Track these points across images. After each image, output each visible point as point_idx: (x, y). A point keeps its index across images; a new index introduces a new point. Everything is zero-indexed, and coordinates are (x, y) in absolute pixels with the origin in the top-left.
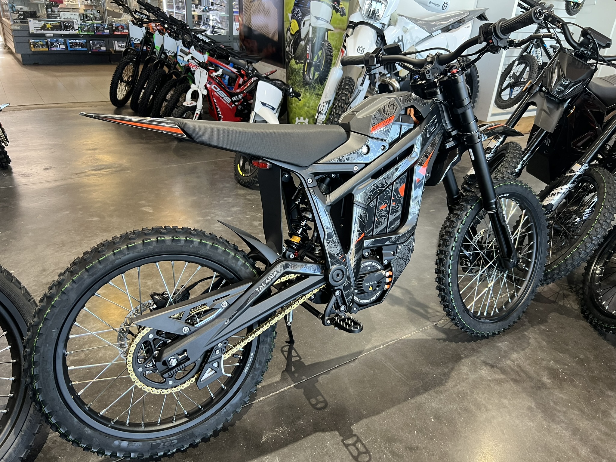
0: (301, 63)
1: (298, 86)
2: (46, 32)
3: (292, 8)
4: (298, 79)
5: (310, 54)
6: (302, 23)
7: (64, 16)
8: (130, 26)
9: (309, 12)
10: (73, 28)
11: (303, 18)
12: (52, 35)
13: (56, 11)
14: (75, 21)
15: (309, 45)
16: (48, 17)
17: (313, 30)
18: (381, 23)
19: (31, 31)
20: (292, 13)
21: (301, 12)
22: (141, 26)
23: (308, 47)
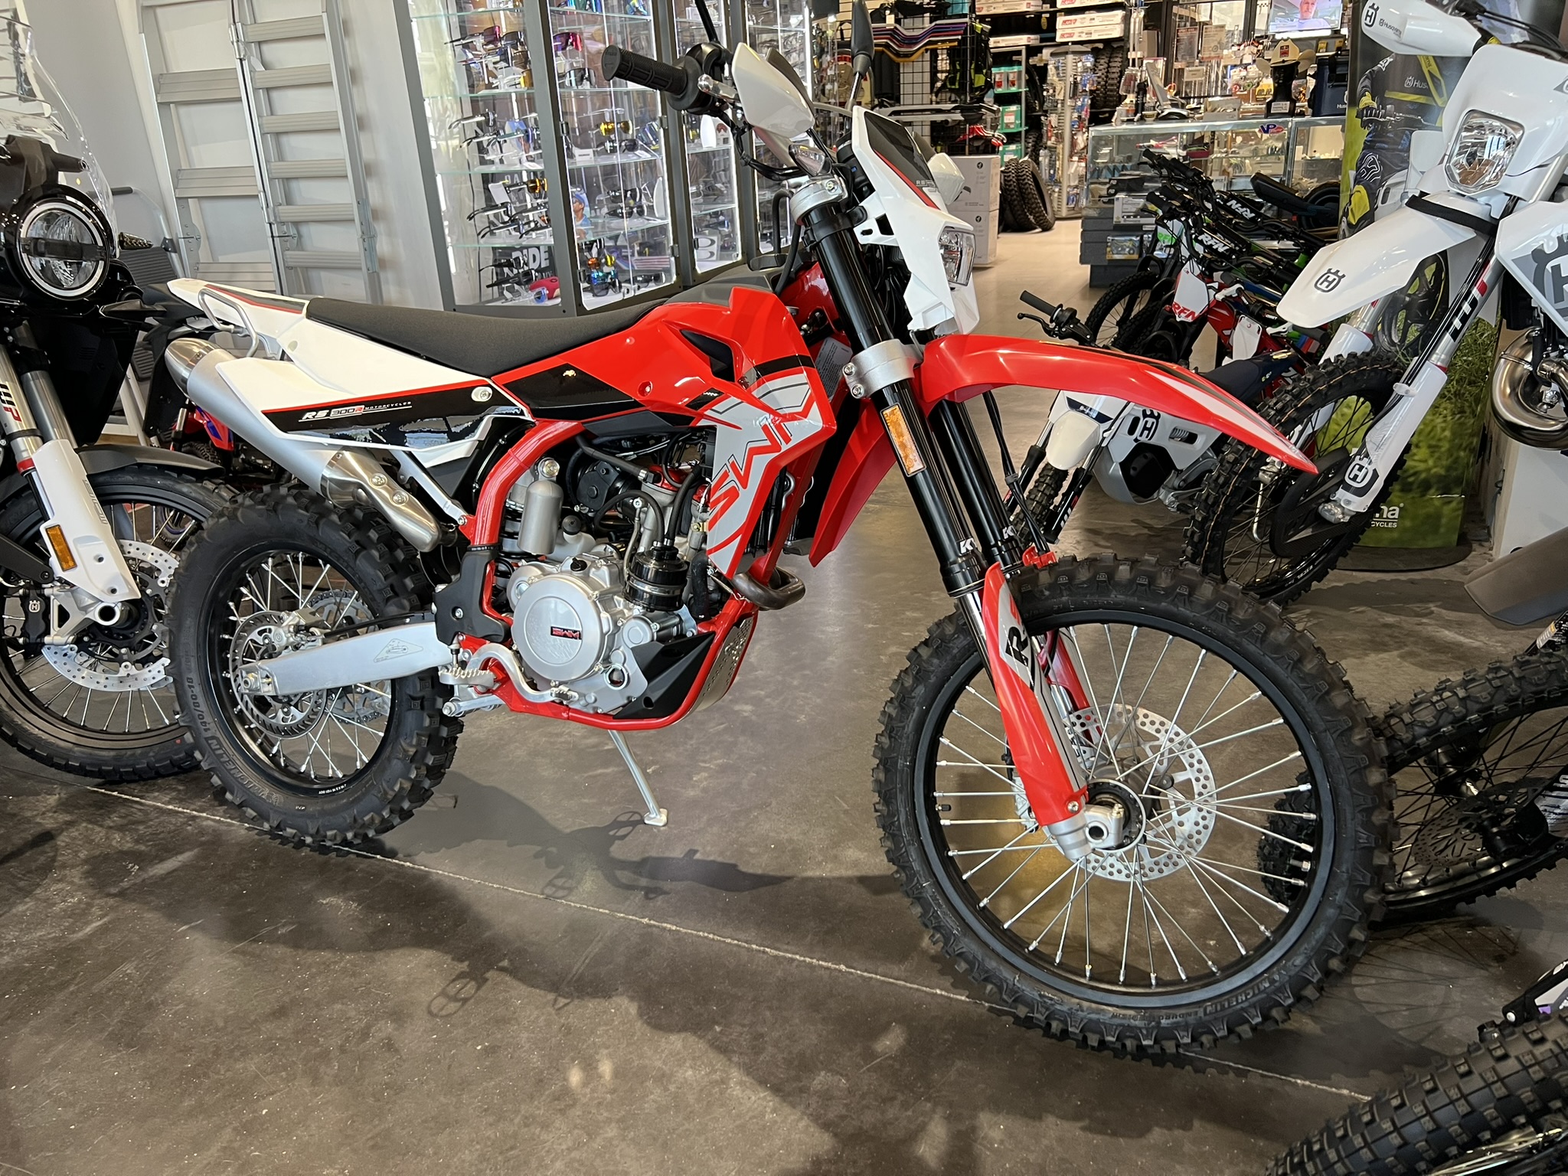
3: (1358, 156)
19: (1115, 220)
20: (1358, 168)
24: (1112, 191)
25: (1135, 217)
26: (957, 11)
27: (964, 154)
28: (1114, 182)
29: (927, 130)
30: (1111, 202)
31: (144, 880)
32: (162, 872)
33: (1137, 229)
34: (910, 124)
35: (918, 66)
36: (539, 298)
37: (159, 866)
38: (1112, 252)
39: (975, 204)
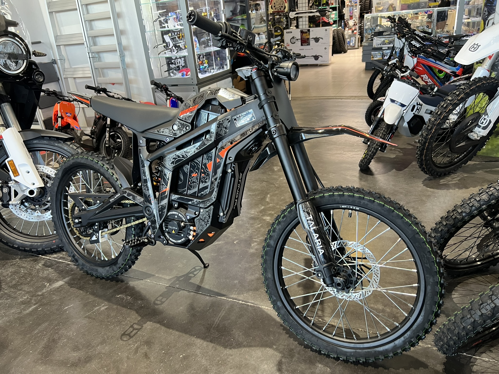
2: (383, 46)
6: (487, 21)
9: (494, 10)
11: (488, 17)
12: (387, 48)
21: (488, 11)
24: (372, 36)
25: (380, 45)
27: (319, 27)
28: (373, 33)
29: (307, 19)
30: (372, 40)
31: (51, 289)
32: (58, 286)
33: (380, 49)
34: (301, 17)
36: (183, 75)
37: (56, 284)
38: (373, 57)
39: (325, 43)
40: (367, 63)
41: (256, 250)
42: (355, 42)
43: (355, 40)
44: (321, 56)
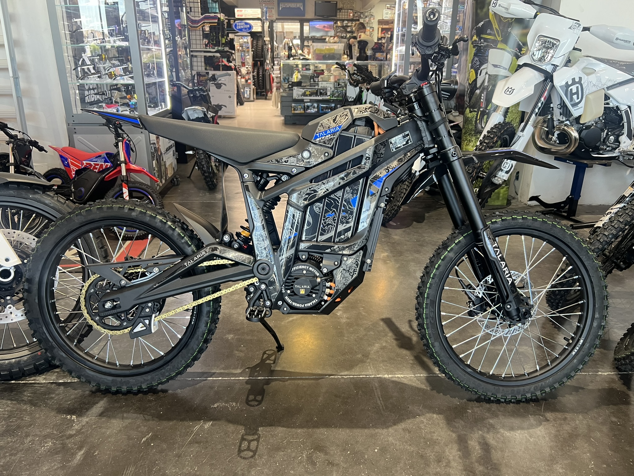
0: (475, 111)
1: (469, 135)
2: (305, 98)
3: (472, 58)
4: (470, 127)
5: (484, 102)
6: (479, 71)
7: (322, 85)
8: (347, 86)
9: (487, 60)
10: (326, 94)
11: (480, 67)
12: (309, 100)
13: (317, 81)
14: (328, 88)
15: (483, 93)
16: (310, 86)
17: (489, 78)
18: (552, 65)
19: (294, 97)
20: (472, 63)
21: (480, 61)
22: (356, 86)
23: (483, 95)
24: (290, 86)
25: (301, 96)
26: (214, 11)
27: (220, 70)
28: (291, 83)
29: (203, 60)
30: (292, 90)
33: (302, 101)
34: (196, 56)
35: (198, 33)
38: (294, 110)
39: (229, 91)
40: (286, 117)
41: (348, 318)
42: (250, 94)
43: (250, 91)
44: (225, 106)
